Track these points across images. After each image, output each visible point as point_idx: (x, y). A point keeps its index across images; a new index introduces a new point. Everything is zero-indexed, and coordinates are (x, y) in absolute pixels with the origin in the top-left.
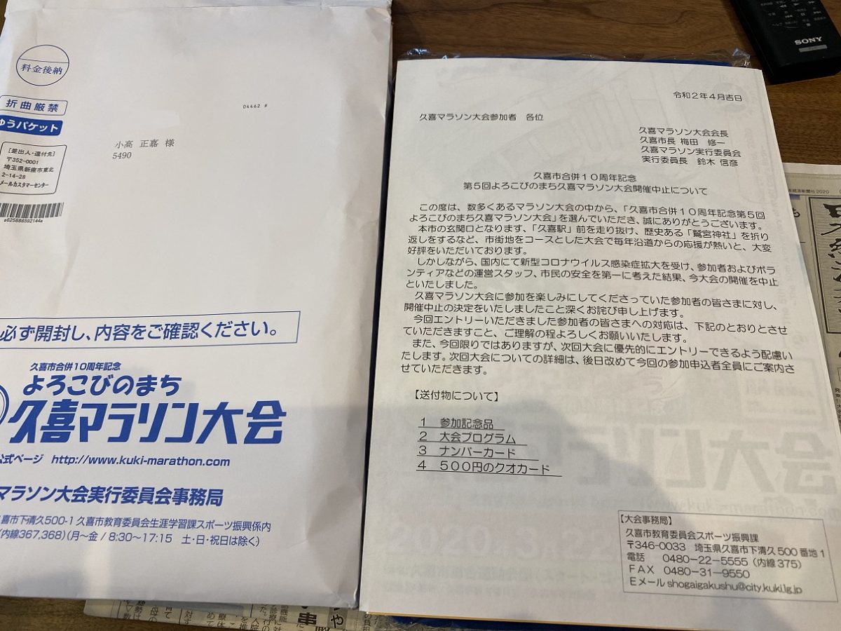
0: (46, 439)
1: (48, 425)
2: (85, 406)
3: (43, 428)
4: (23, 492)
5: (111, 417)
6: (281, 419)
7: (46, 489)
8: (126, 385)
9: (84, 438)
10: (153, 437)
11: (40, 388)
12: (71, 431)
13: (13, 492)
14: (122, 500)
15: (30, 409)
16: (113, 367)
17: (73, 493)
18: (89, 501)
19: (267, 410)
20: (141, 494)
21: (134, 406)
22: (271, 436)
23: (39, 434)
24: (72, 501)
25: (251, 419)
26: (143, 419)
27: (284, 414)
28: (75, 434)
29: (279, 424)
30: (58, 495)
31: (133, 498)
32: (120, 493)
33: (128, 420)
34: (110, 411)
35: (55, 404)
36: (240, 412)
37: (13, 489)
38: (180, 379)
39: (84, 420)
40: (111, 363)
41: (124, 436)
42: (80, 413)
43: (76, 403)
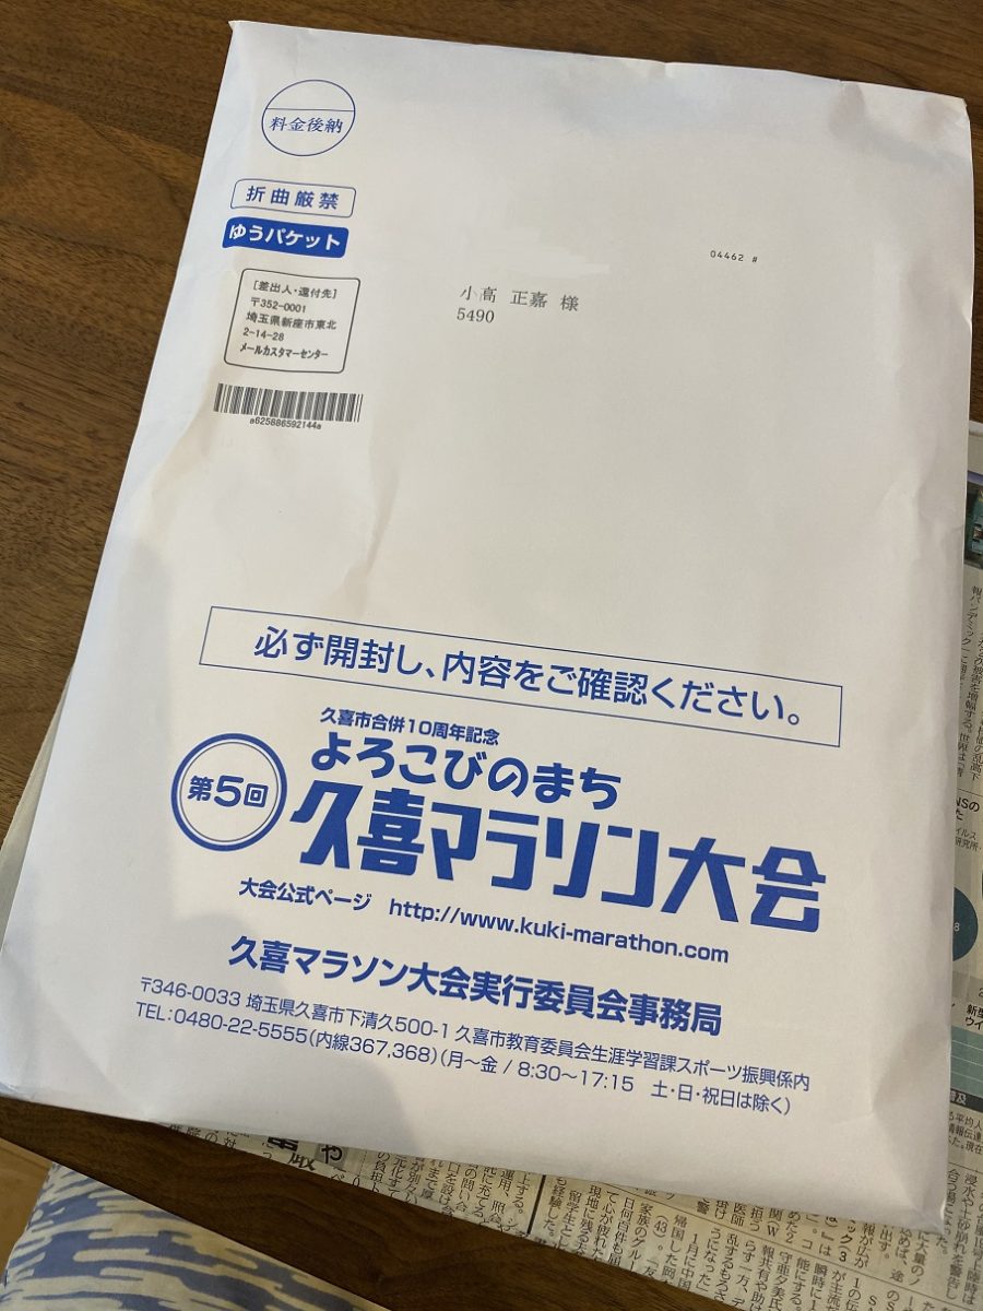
0: (370, 862)
1: (371, 836)
2: (437, 807)
3: (362, 841)
4: (344, 965)
5: (492, 836)
6: (815, 887)
7: (388, 965)
8: (512, 777)
9: (445, 872)
10: (576, 886)
11: (345, 759)
12: (419, 855)
13: (325, 961)
14: (535, 1003)
15: (329, 799)
16: (483, 737)
17: (440, 978)
18: (473, 998)
19: (789, 866)
20: (570, 996)
21: (533, 820)
22: (800, 917)
23: (356, 853)
24: (442, 994)
25: (761, 879)
26: (554, 849)
27: (822, 879)
28: (426, 861)
29: (814, 896)
30: (411, 978)
31: (556, 1002)
32: (531, 990)
33: (526, 847)
34: (487, 825)
35: (379, 794)
36: (740, 862)
37: (323, 955)
38: (617, 780)
39: (440, 836)
40: (481, 730)
41: (522, 878)
42: (430, 821)
43: (420, 800)
